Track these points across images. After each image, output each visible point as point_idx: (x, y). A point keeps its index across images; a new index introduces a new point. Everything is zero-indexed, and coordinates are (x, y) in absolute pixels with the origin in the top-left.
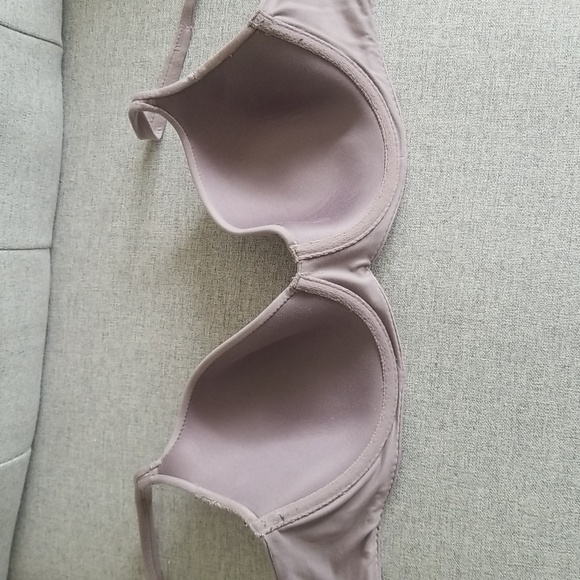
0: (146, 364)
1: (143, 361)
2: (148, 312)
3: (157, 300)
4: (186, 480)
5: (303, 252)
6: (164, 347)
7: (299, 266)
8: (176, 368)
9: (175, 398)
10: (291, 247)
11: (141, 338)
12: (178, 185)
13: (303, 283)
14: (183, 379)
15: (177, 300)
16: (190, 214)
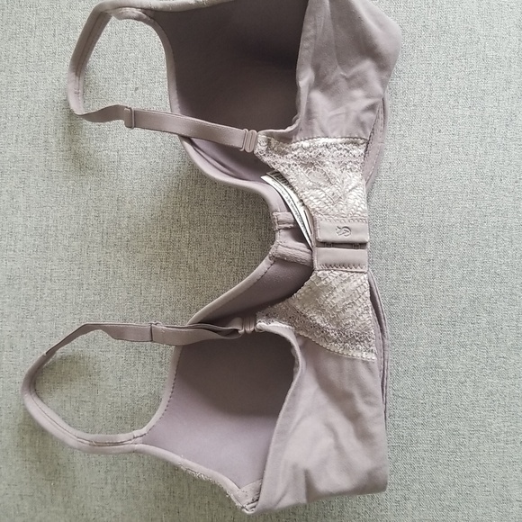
0: (19, 289)
1: (16, 287)
2: (19, 237)
3: (28, 223)
4: (172, 452)
5: (283, 222)
6: (38, 271)
7: (278, 234)
8: (53, 291)
9: (53, 320)
10: (274, 214)
11: (12, 263)
12: (46, 107)
13: (282, 250)
14: (60, 301)
15: (51, 222)
16: (61, 135)
